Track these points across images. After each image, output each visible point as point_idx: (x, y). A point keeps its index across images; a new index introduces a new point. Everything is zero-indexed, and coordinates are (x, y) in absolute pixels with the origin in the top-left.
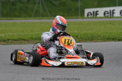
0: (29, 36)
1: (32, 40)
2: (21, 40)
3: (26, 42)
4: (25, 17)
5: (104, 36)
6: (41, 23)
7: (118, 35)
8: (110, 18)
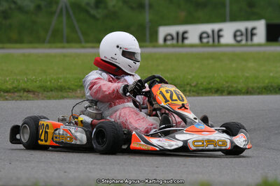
0: (38, 84)
1: (44, 90)
2: (19, 91)
3: (31, 95)
4: (31, 42)
5: (197, 84)
6: (65, 56)
7: (227, 82)
8: (213, 46)
